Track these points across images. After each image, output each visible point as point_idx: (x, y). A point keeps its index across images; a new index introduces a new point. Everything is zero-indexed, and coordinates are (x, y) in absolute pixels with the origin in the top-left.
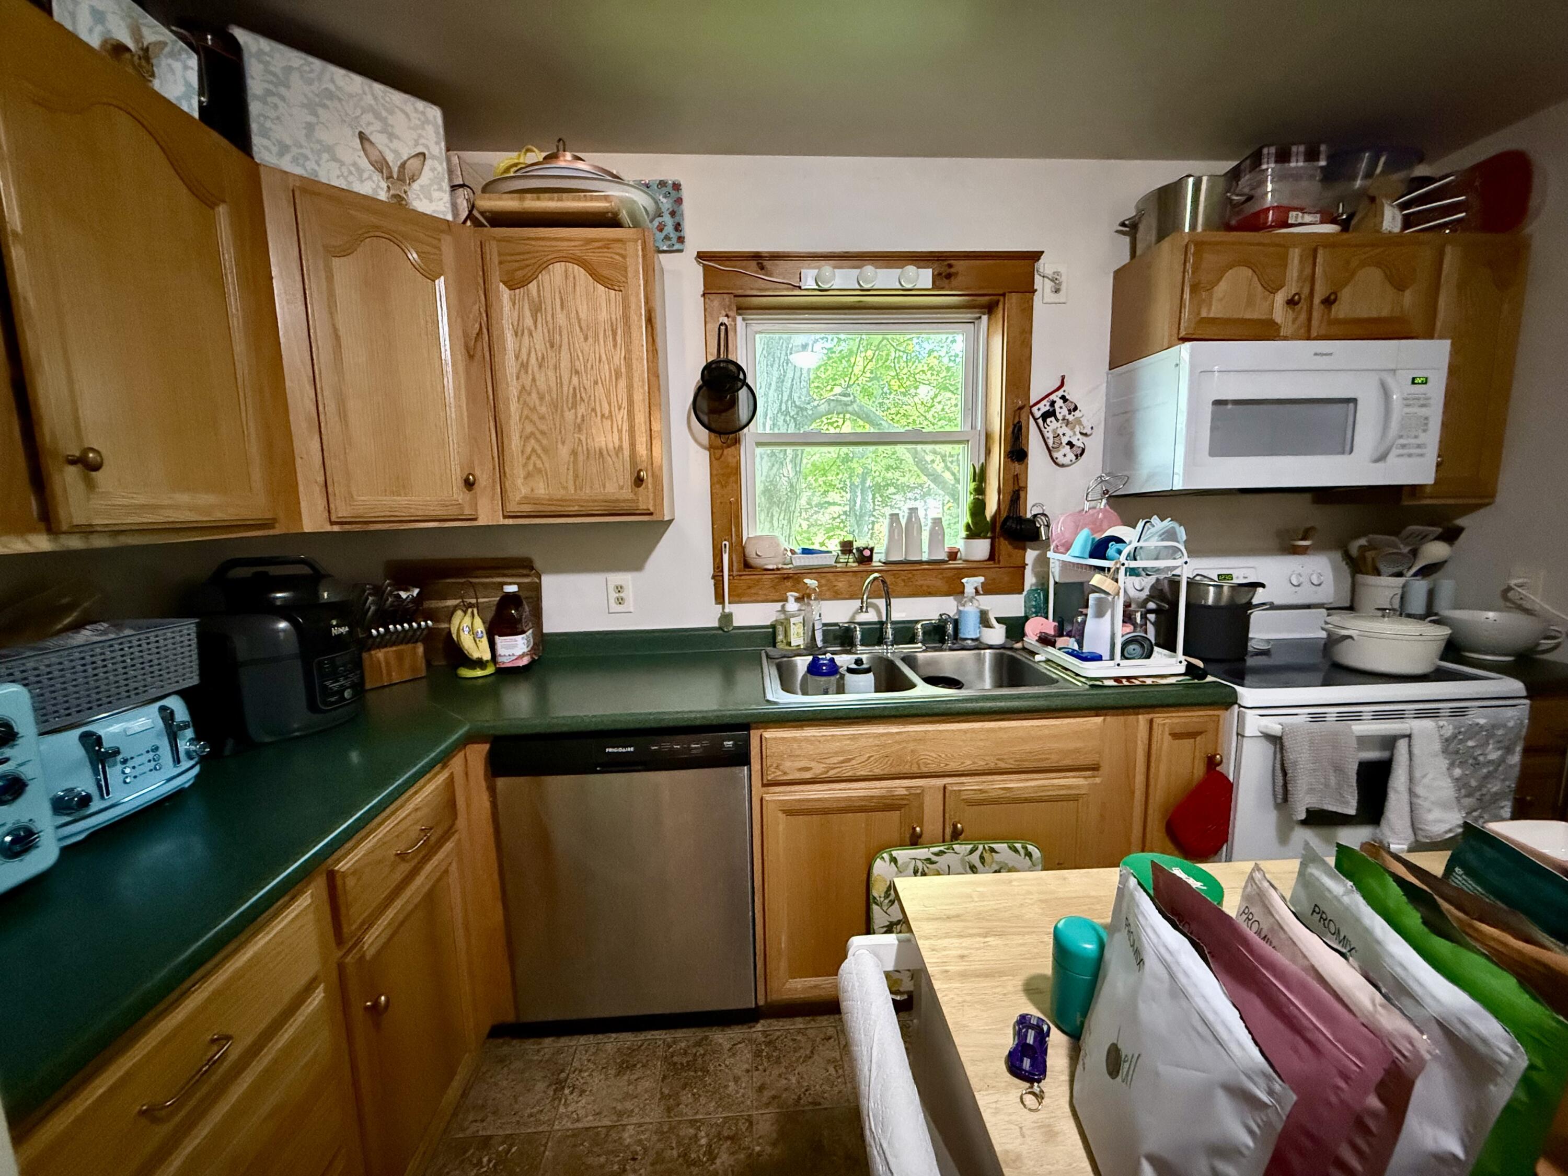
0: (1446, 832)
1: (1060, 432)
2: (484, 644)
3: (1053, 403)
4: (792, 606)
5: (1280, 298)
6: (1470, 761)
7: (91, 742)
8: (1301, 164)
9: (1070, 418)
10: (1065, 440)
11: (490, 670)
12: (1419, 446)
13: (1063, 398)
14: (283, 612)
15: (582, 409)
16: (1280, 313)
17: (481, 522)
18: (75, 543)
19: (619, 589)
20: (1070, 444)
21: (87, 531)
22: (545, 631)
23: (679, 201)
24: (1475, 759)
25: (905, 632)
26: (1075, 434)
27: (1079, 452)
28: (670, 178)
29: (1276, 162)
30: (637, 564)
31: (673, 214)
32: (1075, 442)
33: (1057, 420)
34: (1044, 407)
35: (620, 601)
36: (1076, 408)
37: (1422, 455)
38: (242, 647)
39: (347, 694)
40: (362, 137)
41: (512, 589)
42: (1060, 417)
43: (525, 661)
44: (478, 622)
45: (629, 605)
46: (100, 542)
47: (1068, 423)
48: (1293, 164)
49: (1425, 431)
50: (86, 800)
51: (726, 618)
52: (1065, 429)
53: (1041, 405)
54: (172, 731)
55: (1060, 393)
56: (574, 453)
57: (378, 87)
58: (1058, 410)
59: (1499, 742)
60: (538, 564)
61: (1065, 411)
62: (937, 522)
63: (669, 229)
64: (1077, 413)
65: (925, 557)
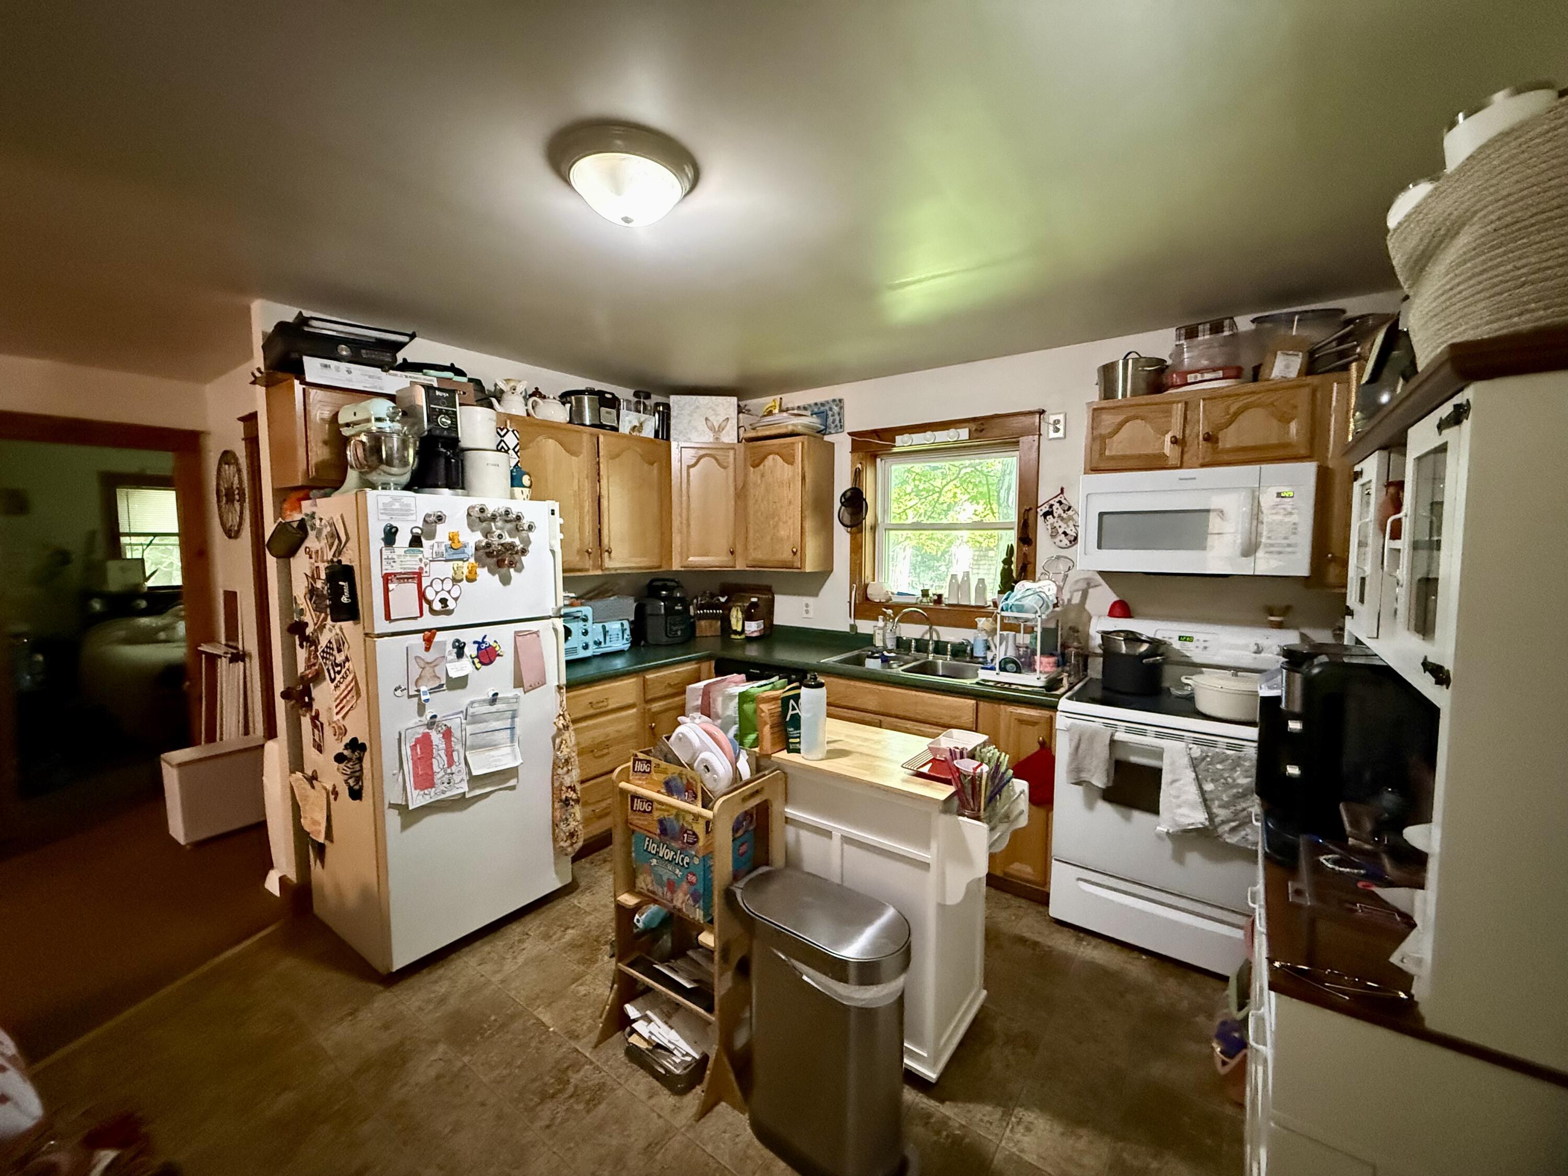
0: (1189, 825)
1: (1057, 525)
2: (740, 623)
3: (1051, 506)
4: (881, 623)
5: (1168, 438)
6: (1222, 781)
7: (604, 627)
8: (1207, 337)
9: (1064, 516)
10: (1061, 531)
11: (743, 636)
12: (1289, 545)
13: (1060, 503)
14: (663, 599)
15: (776, 519)
16: (1168, 448)
17: (738, 568)
18: (607, 572)
19: (807, 605)
20: (1065, 533)
21: (608, 569)
22: (775, 623)
23: (841, 408)
24: (1226, 779)
25: (940, 648)
26: (1068, 526)
27: (1072, 539)
28: (837, 397)
29: (1186, 339)
30: (815, 594)
31: (839, 414)
32: (1068, 531)
33: (1054, 517)
34: (1045, 509)
35: (807, 612)
36: (1070, 508)
37: (1293, 553)
38: (649, 610)
39: (679, 633)
40: (707, 419)
41: (754, 600)
42: (1055, 515)
43: (755, 635)
44: (740, 613)
45: (811, 615)
46: (613, 572)
47: (1062, 519)
48: (1200, 338)
49: (1294, 533)
50: (600, 643)
51: (853, 627)
52: (1060, 523)
53: (1043, 508)
54: (623, 631)
55: (1057, 499)
56: (772, 539)
57: (714, 398)
58: (1055, 510)
59: (1246, 771)
60: (774, 589)
61: (1060, 511)
62: (982, 581)
63: (837, 422)
64: (1070, 513)
65: (973, 603)
